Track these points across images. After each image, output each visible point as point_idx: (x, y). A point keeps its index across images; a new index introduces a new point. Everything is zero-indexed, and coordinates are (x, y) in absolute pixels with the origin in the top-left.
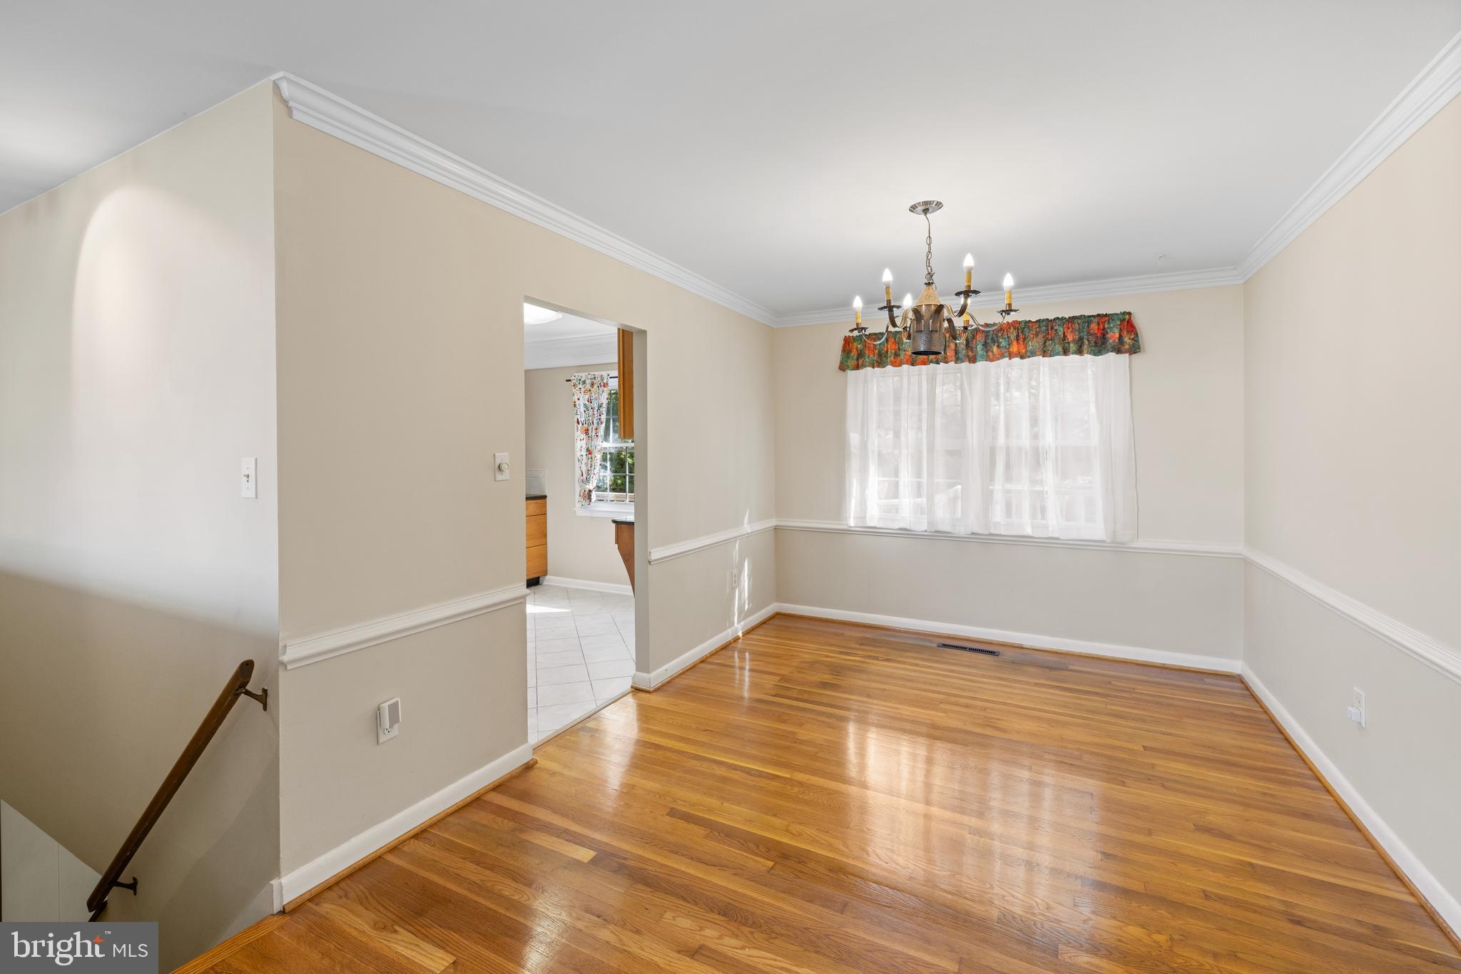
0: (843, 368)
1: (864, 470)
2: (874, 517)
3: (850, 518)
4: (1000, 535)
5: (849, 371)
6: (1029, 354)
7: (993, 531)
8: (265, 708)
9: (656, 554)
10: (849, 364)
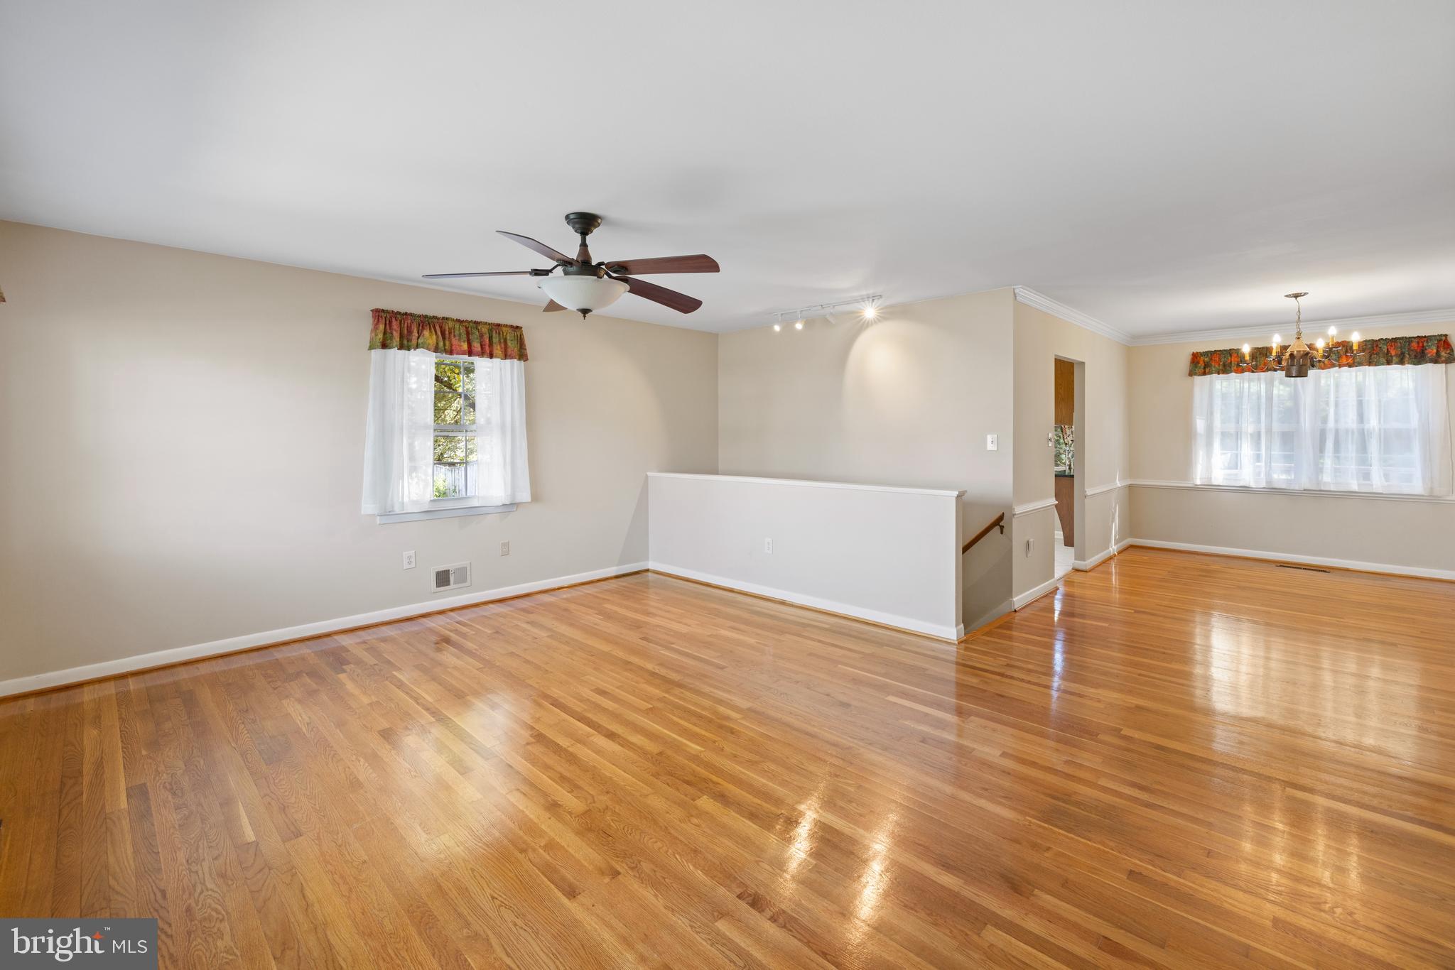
0: (1191, 374)
1: (1209, 444)
2: (1219, 477)
3: (1196, 478)
4: (1331, 491)
5: (1195, 377)
6: (1356, 364)
7: (1323, 488)
8: (1002, 533)
9: (1089, 492)
10: (1197, 371)
